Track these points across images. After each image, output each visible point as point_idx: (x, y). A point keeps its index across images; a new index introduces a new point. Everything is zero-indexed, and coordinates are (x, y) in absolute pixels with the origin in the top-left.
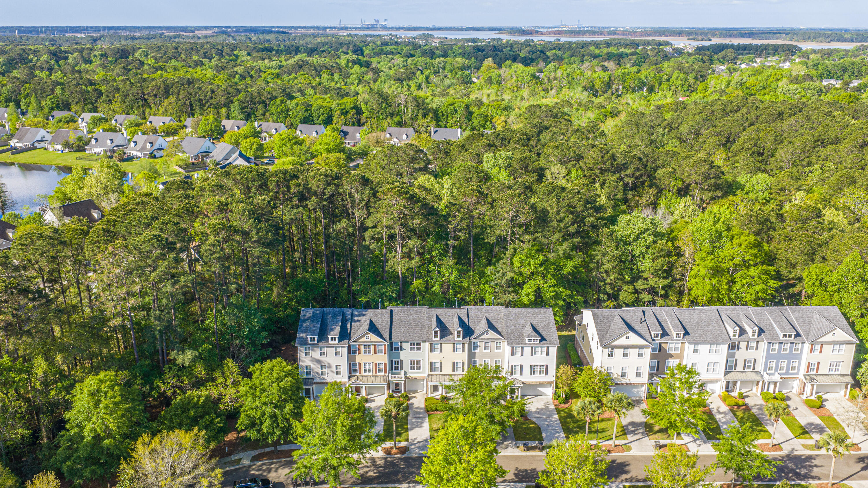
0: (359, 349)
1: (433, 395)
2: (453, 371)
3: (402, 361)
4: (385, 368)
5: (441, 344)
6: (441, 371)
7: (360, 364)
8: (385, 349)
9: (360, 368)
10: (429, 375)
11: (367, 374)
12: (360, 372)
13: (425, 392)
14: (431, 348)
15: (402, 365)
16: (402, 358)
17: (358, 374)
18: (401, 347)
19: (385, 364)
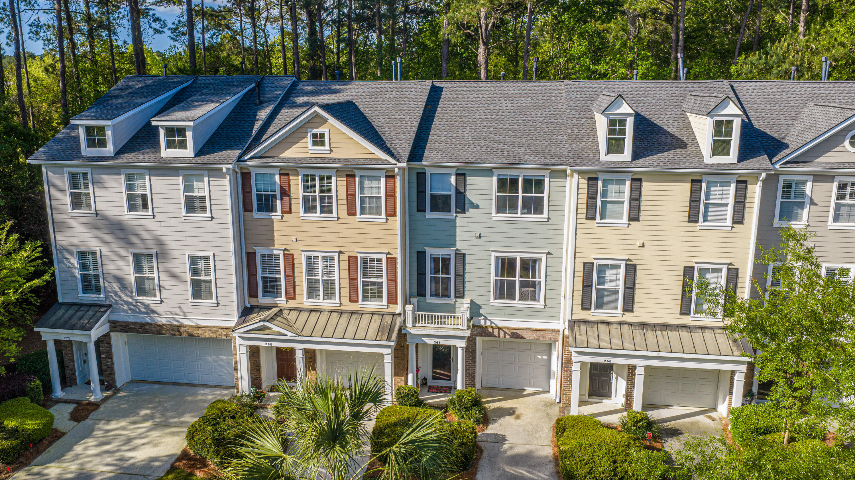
0: (285, 193)
1: (588, 410)
2: (685, 311)
3: (461, 257)
4: (392, 280)
5: (637, 182)
6: (629, 307)
7: (290, 258)
8: (390, 195)
9: (291, 276)
10: (573, 323)
11: (320, 302)
12: (292, 295)
13: (553, 393)
14: (591, 198)
15: (461, 276)
16: (461, 245)
17: (281, 301)
18: (461, 195)
19: (392, 261)
